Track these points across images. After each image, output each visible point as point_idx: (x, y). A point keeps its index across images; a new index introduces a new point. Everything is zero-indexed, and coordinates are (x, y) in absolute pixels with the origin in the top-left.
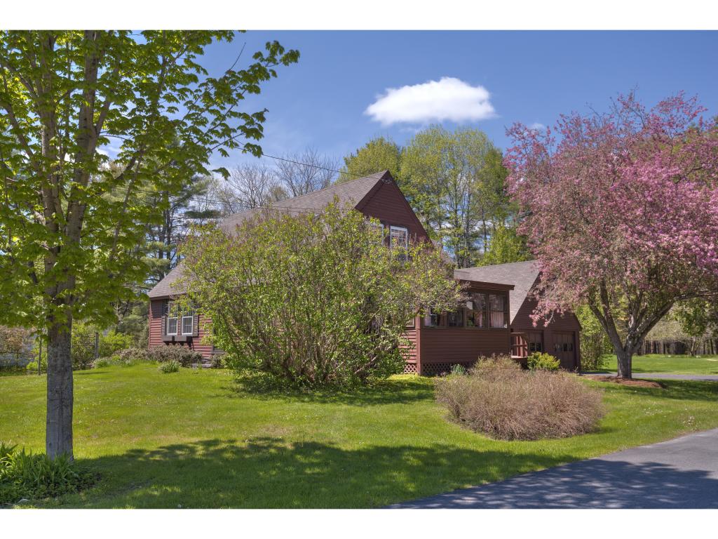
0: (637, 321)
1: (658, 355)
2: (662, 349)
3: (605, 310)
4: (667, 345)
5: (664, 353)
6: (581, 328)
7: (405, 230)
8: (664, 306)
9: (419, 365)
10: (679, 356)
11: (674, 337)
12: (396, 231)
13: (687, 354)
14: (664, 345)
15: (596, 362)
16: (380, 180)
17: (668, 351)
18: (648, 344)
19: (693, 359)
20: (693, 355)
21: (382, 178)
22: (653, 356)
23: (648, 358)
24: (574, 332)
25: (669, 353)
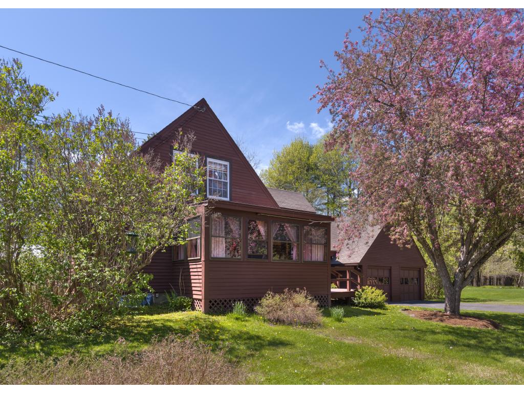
0: (469, 253)
1: (492, 286)
2: (495, 282)
3: (433, 241)
4: (499, 279)
5: (497, 285)
6: (427, 265)
7: (227, 163)
8: (502, 235)
9: (203, 301)
10: (508, 287)
11: (505, 274)
12: (215, 163)
13: (513, 285)
14: (497, 279)
15: (439, 292)
16: (193, 108)
17: (500, 283)
18: (486, 279)
19: (519, 290)
20: (519, 286)
21: (194, 105)
22: (488, 287)
23: (484, 289)
24: (420, 269)
25: (500, 284)
